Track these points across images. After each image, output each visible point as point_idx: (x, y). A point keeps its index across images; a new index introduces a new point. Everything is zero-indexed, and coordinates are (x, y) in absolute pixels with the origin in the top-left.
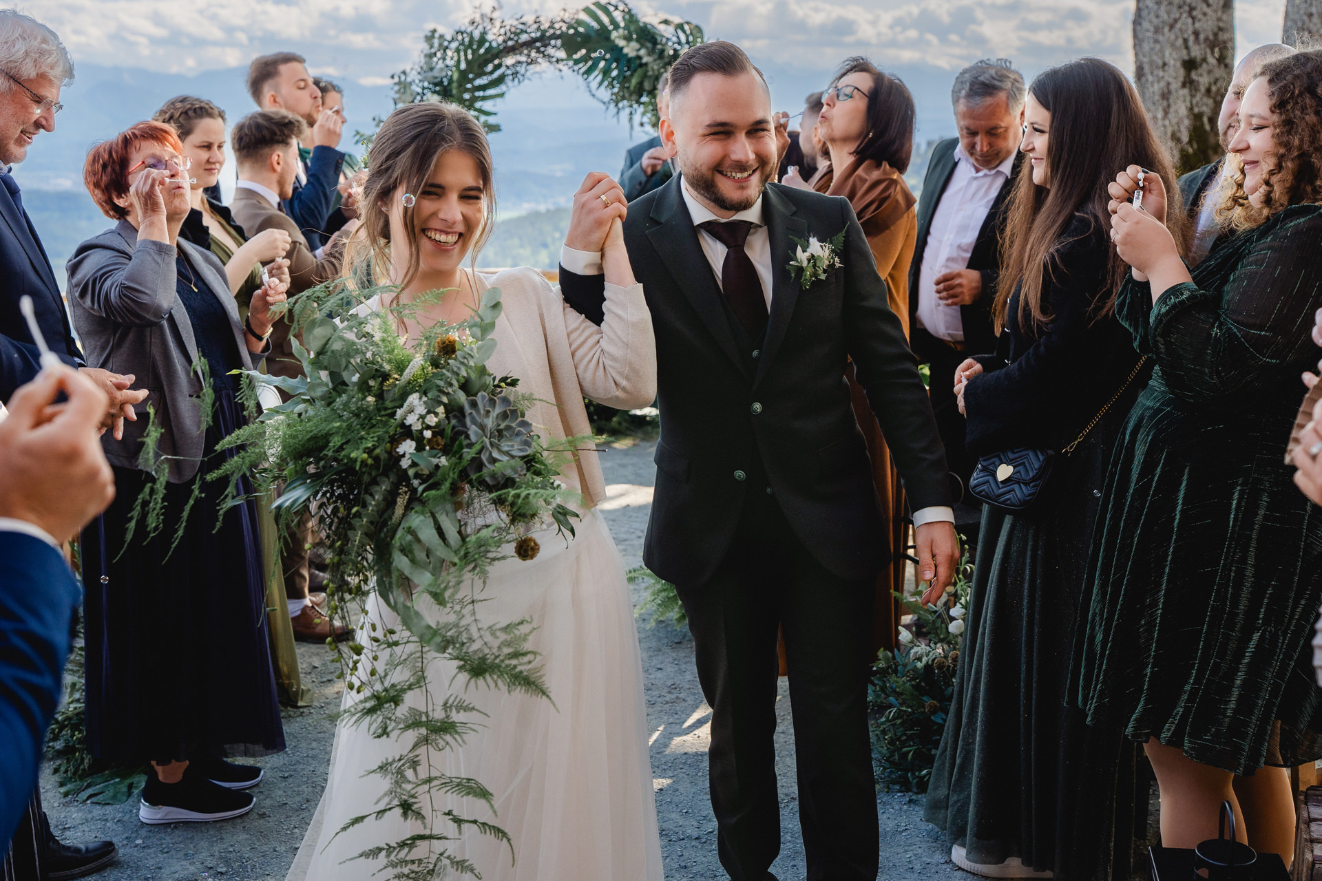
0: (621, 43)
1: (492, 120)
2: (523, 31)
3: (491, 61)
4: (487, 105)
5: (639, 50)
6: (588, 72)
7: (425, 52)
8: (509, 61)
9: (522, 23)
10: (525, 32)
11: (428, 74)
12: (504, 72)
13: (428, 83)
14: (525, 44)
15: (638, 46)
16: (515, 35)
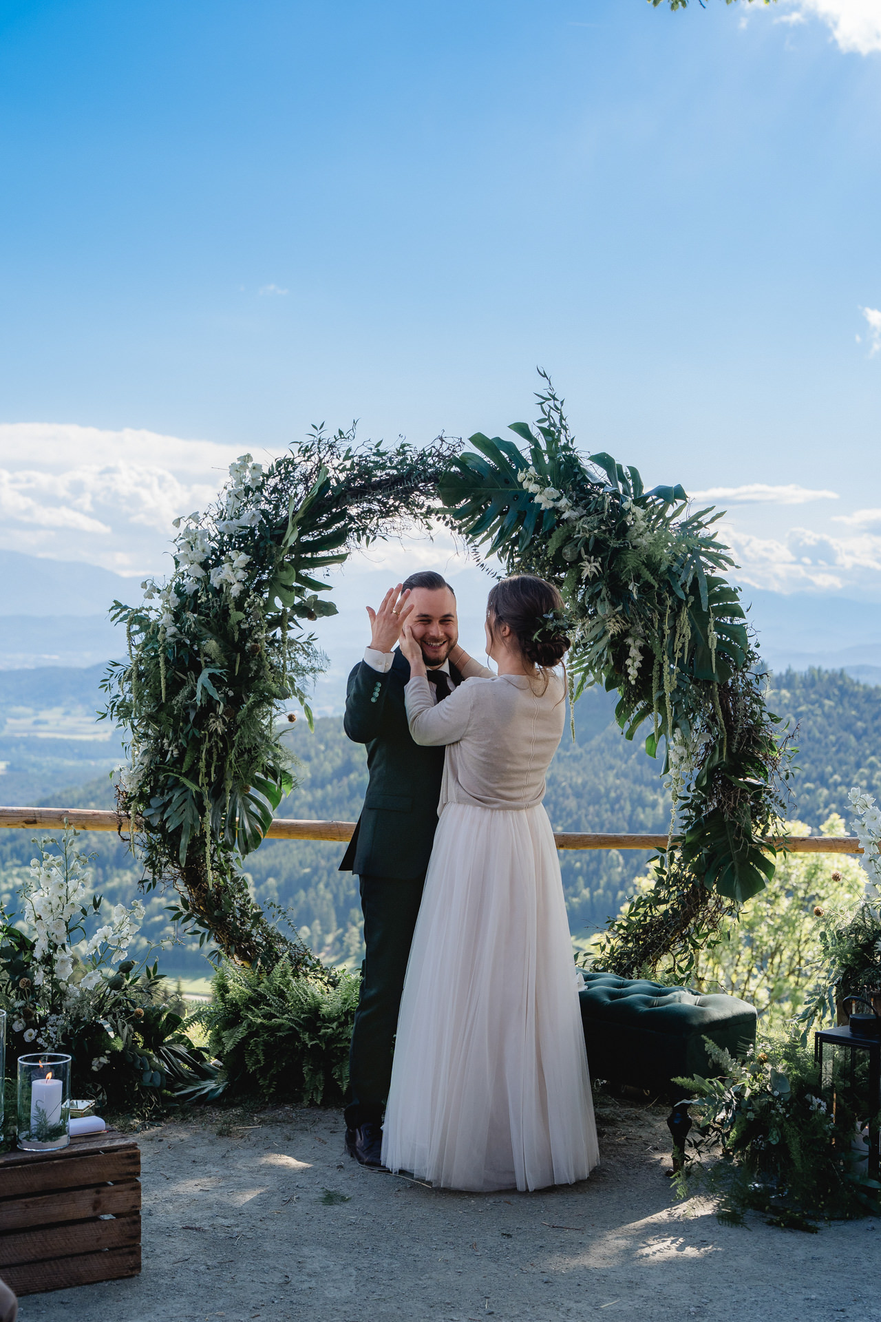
0: (533, 488)
1: (323, 596)
2: (379, 466)
3: (328, 510)
4: (316, 574)
5: (558, 499)
6: (475, 531)
7: (230, 488)
8: (353, 511)
9: (378, 454)
10: (383, 467)
11: (231, 522)
12: (346, 525)
13: (231, 537)
14: (380, 485)
15: (556, 494)
16: (366, 472)
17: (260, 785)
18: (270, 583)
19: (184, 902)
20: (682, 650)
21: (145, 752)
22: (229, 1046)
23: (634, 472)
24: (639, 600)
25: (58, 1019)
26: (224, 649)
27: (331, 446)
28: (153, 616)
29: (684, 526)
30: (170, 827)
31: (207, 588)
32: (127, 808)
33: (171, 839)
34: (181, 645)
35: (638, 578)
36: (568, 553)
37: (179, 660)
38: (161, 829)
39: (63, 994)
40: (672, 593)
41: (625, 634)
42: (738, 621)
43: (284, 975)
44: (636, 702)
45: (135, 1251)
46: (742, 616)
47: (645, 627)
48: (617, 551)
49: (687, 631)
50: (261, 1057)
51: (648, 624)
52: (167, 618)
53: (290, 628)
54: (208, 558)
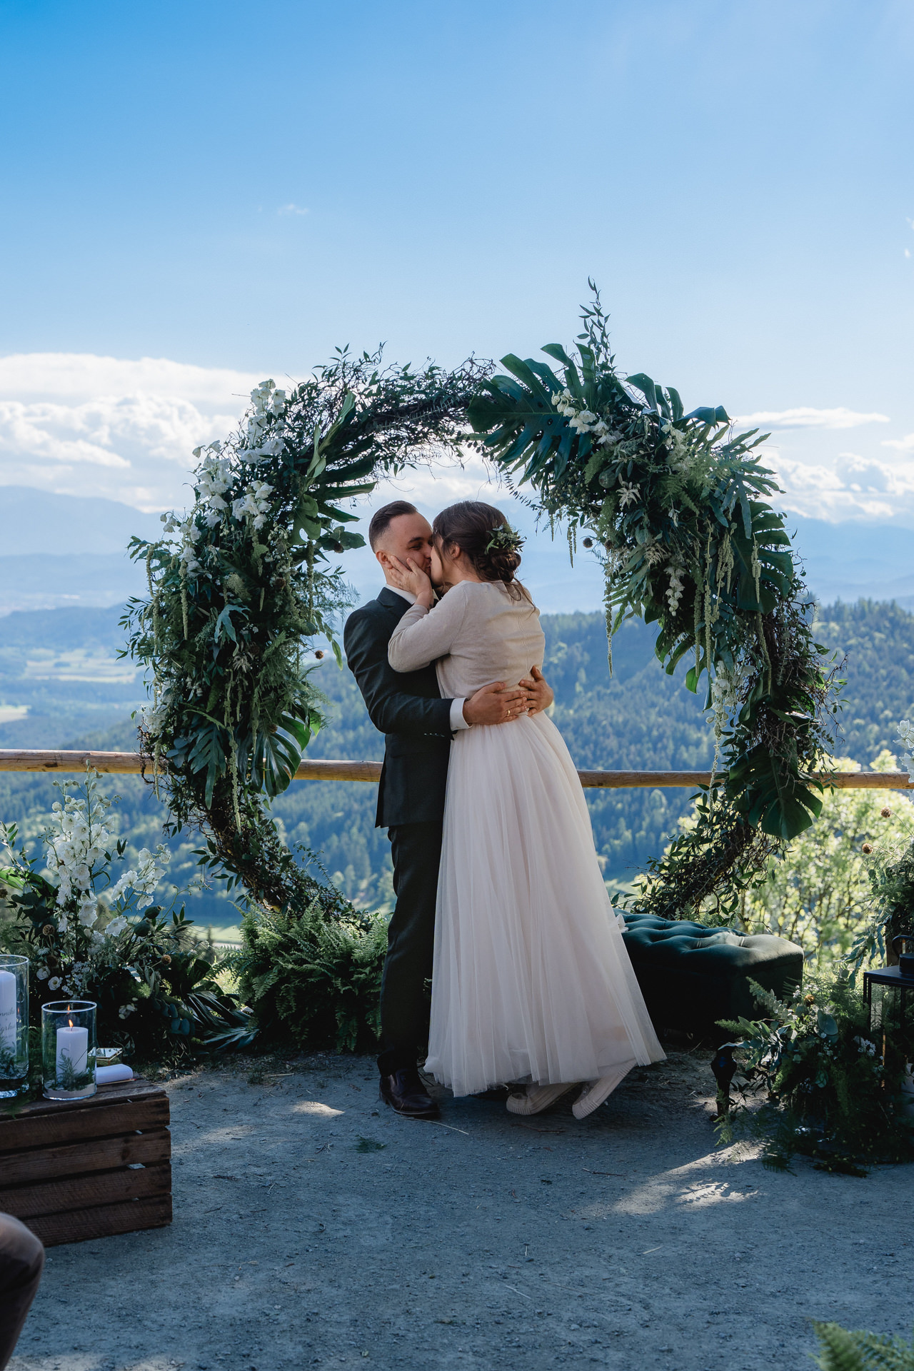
0: (568, 411)
1: (350, 527)
2: (406, 391)
3: (354, 437)
4: (343, 504)
5: (595, 423)
6: (507, 458)
7: (251, 415)
8: (380, 438)
9: (406, 378)
10: (410, 391)
11: (253, 451)
12: (373, 453)
13: (253, 466)
14: (409, 411)
15: (591, 416)
16: (392, 396)
17: (288, 724)
18: (295, 514)
19: (211, 845)
20: (724, 579)
21: (168, 692)
22: (259, 994)
23: (673, 392)
24: (679, 528)
25: (83, 967)
26: (247, 584)
27: (356, 370)
28: (174, 550)
29: (726, 449)
30: (195, 768)
31: (230, 520)
32: (150, 750)
33: (196, 782)
34: (203, 580)
35: (678, 504)
36: (605, 480)
37: (201, 596)
38: (186, 770)
39: (88, 941)
40: (714, 520)
41: (665, 563)
42: (783, 549)
43: (315, 919)
44: (677, 635)
45: (166, 1200)
46: (787, 542)
47: (686, 556)
48: (657, 477)
49: (730, 559)
50: (293, 1004)
51: (690, 552)
52: (189, 551)
53: (316, 561)
54: (230, 489)
